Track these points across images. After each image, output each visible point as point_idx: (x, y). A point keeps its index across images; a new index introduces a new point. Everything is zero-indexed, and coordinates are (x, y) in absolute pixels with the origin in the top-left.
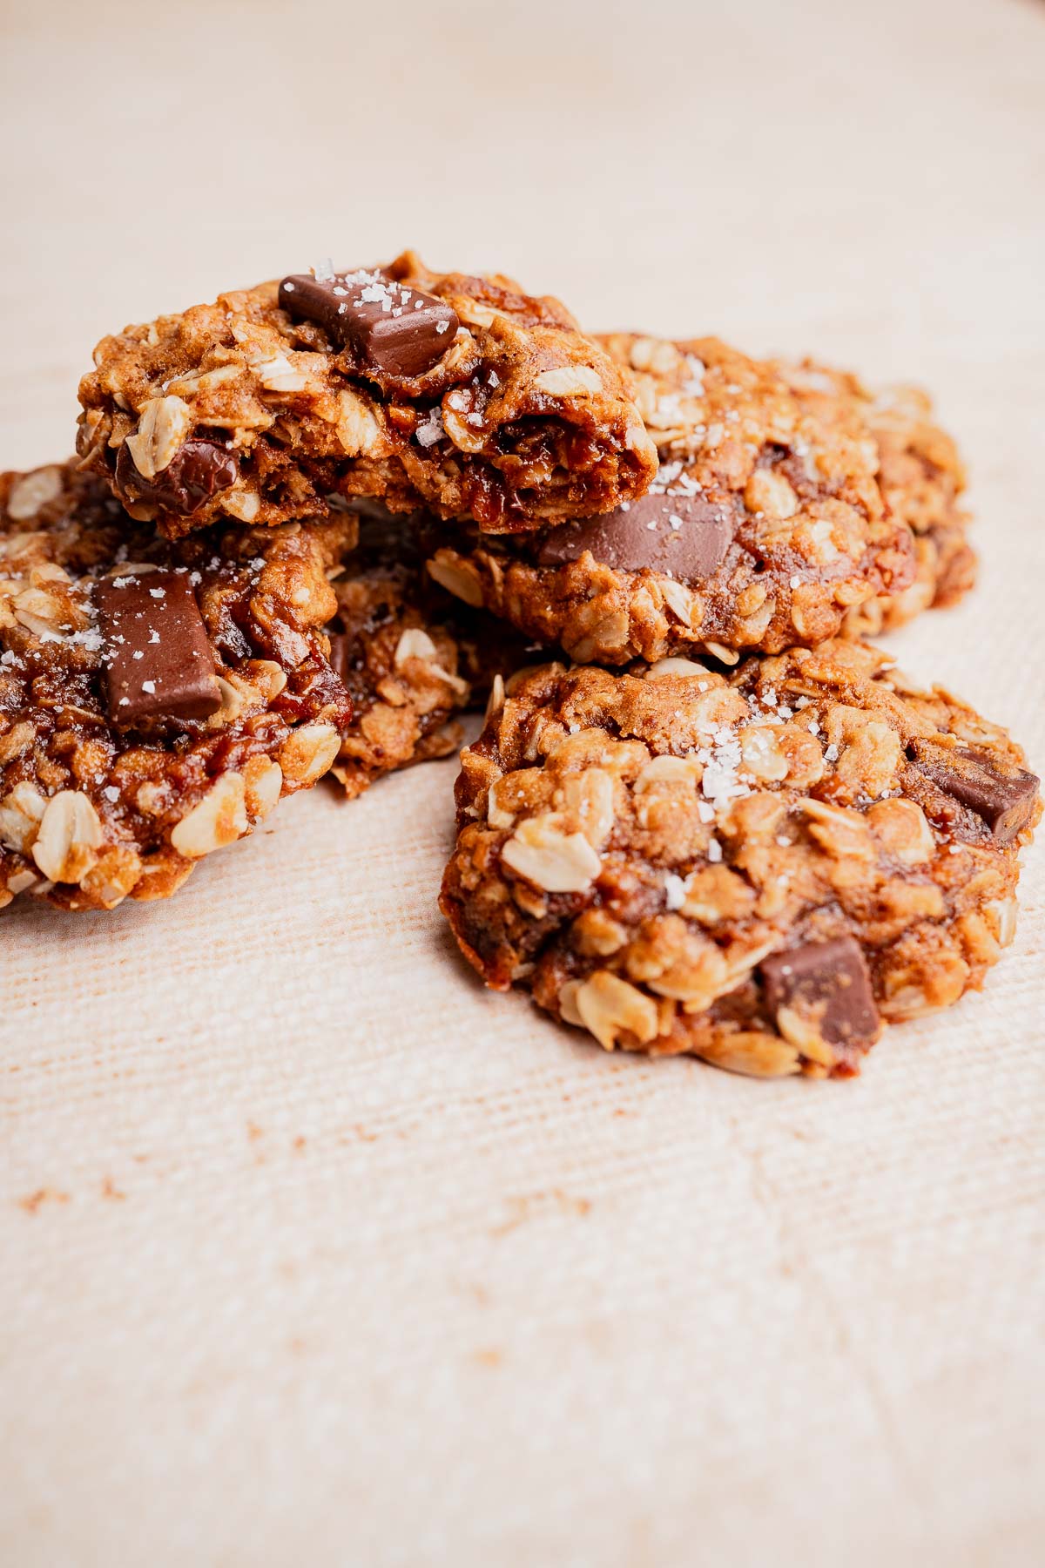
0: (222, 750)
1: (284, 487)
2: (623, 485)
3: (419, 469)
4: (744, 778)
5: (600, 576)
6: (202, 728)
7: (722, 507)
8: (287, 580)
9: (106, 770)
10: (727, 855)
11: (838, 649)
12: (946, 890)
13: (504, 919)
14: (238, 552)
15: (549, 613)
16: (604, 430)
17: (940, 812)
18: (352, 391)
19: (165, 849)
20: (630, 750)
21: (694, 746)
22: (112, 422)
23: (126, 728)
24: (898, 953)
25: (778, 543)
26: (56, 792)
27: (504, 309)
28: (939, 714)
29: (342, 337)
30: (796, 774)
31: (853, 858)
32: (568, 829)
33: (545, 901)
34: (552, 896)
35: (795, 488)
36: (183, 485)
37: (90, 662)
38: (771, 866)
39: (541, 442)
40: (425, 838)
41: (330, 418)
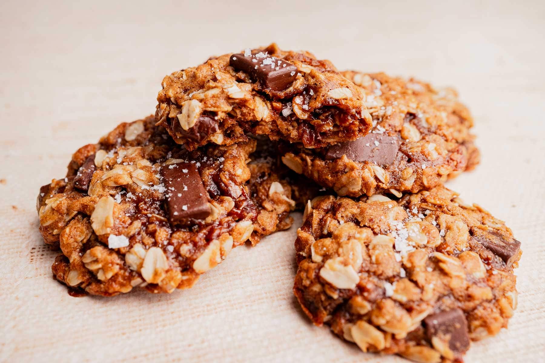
0: (212, 231)
1: (232, 131)
2: (360, 131)
3: (283, 125)
4: (410, 243)
5: (350, 164)
6: (203, 223)
7: (394, 138)
8: (234, 166)
9: (168, 239)
10: (408, 275)
11: (438, 191)
12: (492, 288)
13: (321, 298)
14: (213, 155)
15: (330, 178)
16: (354, 111)
17: (486, 257)
18: (259, 97)
19: (191, 270)
20: (366, 232)
21: (389, 230)
22: (170, 108)
23: (176, 223)
24: (476, 314)
25: (416, 152)
26: (149, 248)
27: (312, 65)
28: (478, 216)
29: (256, 77)
30: (430, 242)
31: (458, 277)
32: (345, 264)
33: (337, 292)
34: (340, 290)
35: (419, 130)
36: (198, 132)
37: (160, 197)
38: (426, 280)
39: (329, 115)
40: (282, 262)
41: (252, 107)
